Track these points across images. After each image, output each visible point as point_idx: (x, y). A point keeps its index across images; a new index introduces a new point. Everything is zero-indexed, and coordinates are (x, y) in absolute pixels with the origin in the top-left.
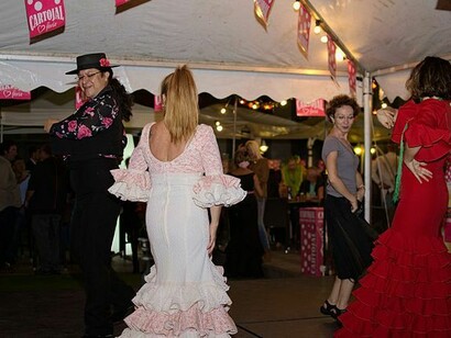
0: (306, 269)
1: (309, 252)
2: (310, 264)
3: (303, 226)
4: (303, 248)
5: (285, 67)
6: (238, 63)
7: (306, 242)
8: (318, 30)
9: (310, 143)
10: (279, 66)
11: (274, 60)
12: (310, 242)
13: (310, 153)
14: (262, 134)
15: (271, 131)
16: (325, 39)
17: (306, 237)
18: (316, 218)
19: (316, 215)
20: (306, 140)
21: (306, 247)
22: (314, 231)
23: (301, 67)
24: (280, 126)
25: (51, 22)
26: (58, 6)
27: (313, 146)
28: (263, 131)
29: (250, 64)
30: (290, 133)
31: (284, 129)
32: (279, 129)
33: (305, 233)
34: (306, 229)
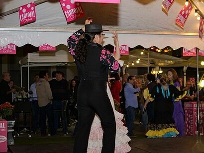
0: (188, 133)
1: (189, 124)
2: (190, 130)
3: (186, 111)
4: (186, 122)
5: (178, 32)
6: (156, 30)
7: (187, 119)
8: (196, 14)
9: (185, 69)
10: (175, 32)
11: (173, 29)
12: (189, 119)
13: (185, 74)
14: (160, 64)
15: (164, 63)
16: (199, 18)
17: (188, 117)
18: (193, 107)
19: (193, 105)
20: (183, 67)
21: (188, 122)
22: (192, 114)
23: (186, 32)
24: (170, 60)
25: (30, 18)
26: (32, 11)
27: (186, 71)
28: (160, 63)
29: (162, 31)
30: (175, 64)
31: (171, 61)
32: (169, 62)
33: (187, 114)
34: (188, 112)
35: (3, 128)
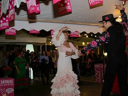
1: (98, 76)
2: (98, 80)
3: (96, 69)
7: (97, 74)
12: (98, 74)
17: (97, 72)
22: (100, 71)
33: (96, 71)
34: (97, 70)
35: (12, 83)
